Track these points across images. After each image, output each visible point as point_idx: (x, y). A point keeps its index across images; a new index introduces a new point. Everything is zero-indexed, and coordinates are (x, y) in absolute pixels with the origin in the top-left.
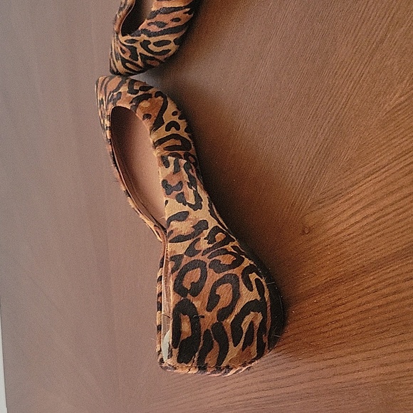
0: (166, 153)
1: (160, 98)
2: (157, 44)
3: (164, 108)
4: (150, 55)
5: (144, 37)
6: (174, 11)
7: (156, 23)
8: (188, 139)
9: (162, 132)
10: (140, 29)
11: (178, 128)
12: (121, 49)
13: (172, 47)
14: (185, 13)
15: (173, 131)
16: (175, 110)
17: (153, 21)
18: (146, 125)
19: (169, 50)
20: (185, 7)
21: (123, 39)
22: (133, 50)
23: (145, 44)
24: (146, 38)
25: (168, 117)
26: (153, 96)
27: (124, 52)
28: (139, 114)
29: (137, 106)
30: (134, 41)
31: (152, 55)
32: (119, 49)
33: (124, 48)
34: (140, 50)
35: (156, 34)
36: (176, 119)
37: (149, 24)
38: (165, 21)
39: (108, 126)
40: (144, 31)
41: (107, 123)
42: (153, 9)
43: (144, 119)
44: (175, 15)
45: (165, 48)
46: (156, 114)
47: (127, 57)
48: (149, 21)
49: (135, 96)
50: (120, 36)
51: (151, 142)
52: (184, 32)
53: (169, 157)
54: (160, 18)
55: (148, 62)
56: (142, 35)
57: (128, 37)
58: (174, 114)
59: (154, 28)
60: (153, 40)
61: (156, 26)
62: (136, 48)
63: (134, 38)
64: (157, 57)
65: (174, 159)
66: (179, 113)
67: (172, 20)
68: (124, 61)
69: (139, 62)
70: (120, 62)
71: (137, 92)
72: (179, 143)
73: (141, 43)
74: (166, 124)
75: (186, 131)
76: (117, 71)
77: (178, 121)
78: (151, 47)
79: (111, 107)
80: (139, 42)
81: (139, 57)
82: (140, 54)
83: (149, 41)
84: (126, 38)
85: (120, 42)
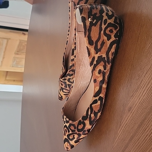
10: (67, 74)
17: (71, 70)
21: (61, 80)
23: (69, 80)
27: (62, 85)
30: (65, 79)
33: (62, 83)
35: (72, 75)
37: (69, 71)
42: (70, 65)
47: (63, 87)
48: (70, 70)
54: (73, 68)
56: (68, 76)
57: (64, 78)
61: (72, 72)
62: (66, 82)
63: (65, 78)
69: (68, 88)
70: (61, 91)
78: (71, 80)
80: (67, 80)
81: (67, 86)
82: (68, 84)
83: (70, 78)
84: (62, 79)
85: (61, 81)
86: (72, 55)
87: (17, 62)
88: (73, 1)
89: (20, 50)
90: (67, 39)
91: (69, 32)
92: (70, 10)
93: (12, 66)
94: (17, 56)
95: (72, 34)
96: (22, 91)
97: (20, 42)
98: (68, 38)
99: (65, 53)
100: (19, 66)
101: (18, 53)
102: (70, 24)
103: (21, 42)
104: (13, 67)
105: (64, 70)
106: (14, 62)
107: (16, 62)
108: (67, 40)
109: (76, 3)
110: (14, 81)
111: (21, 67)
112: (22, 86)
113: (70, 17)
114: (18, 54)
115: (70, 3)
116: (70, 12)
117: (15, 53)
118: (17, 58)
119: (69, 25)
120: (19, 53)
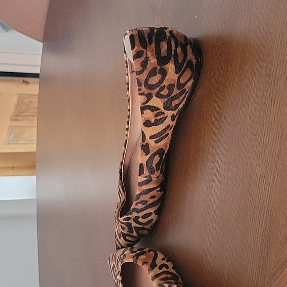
0: (162, 282)
1: (151, 252)
2: (144, 217)
3: (156, 257)
4: (140, 226)
5: (135, 214)
6: (151, 191)
7: (141, 202)
8: (176, 273)
9: (157, 270)
10: (131, 209)
11: (167, 267)
12: (121, 226)
13: (154, 217)
14: (158, 191)
15: (164, 269)
16: (163, 257)
17: (139, 201)
18: (145, 268)
19: (152, 220)
20: (157, 187)
21: (121, 219)
22: (129, 225)
23: (136, 219)
24: (136, 214)
25: (159, 262)
26: (147, 252)
27: (123, 228)
28: (139, 263)
29: (137, 258)
30: (128, 219)
31: (142, 226)
32: (120, 228)
33: (123, 225)
34: (134, 224)
35: (142, 210)
36: (165, 262)
37: (136, 204)
38: (146, 200)
39: (120, 280)
40: (134, 210)
41: (119, 278)
42: (137, 193)
43: (143, 265)
44: (151, 194)
45: (149, 218)
46: (151, 261)
47: (126, 232)
48: (137, 202)
49: (135, 254)
50: (119, 218)
51: (151, 277)
52: (159, 204)
53: (164, 284)
54: (142, 198)
55: (140, 232)
56: (133, 213)
57: (125, 217)
58: (163, 259)
59: (140, 206)
60: (141, 214)
61: (141, 205)
62: (131, 224)
63: (128, 216)
64: (145, 227)
65: (168, 285)
66: (166, 259)
67: (151, 198)
68: (124, 236)
69: (135, 234)
70: (122, 238)
71: (136, 252)
72: (169, 276)
73: (133, 219)
74: (158, 266)
75: (173, 268)
76: (121, 246)
77: (166, 263)
78: (141, 220)
79: (120, 264)
80: (132, 219)
81: (134, 230)
82: (134, 227)
83: (138, 216)
84: (123, 218)
85: (120, 222)
86: (139, 175)
87: (15, 134)
88: (133, 72)
89: (19, 113)
90: (126, 137)
91: (128, 124)
92: (128, 88)
93: (6, 143)
94: (16, 124)
95: (133, 127)
96: (35, 197)
97: (19, 98)
98: (127, 135)
99: (122, 163)
100: (21, 142)
101: (17, 118)
102: (129, 110)
103: (21, 97)
104: (9, 144)
105: (123, 196)
106: (10, 134)
107: (13, 135)
108: (125, 139)
109: (142, 80)
110: (13, 168)
111: (24, 142)
112: (35, 177)
113: (129, 100)
114: (16, 120)
115: (128, 75)
116: (128, 90)
117: (11, 119)
118: (15, 127)
119: (128, 112)
120: (19, 118)
